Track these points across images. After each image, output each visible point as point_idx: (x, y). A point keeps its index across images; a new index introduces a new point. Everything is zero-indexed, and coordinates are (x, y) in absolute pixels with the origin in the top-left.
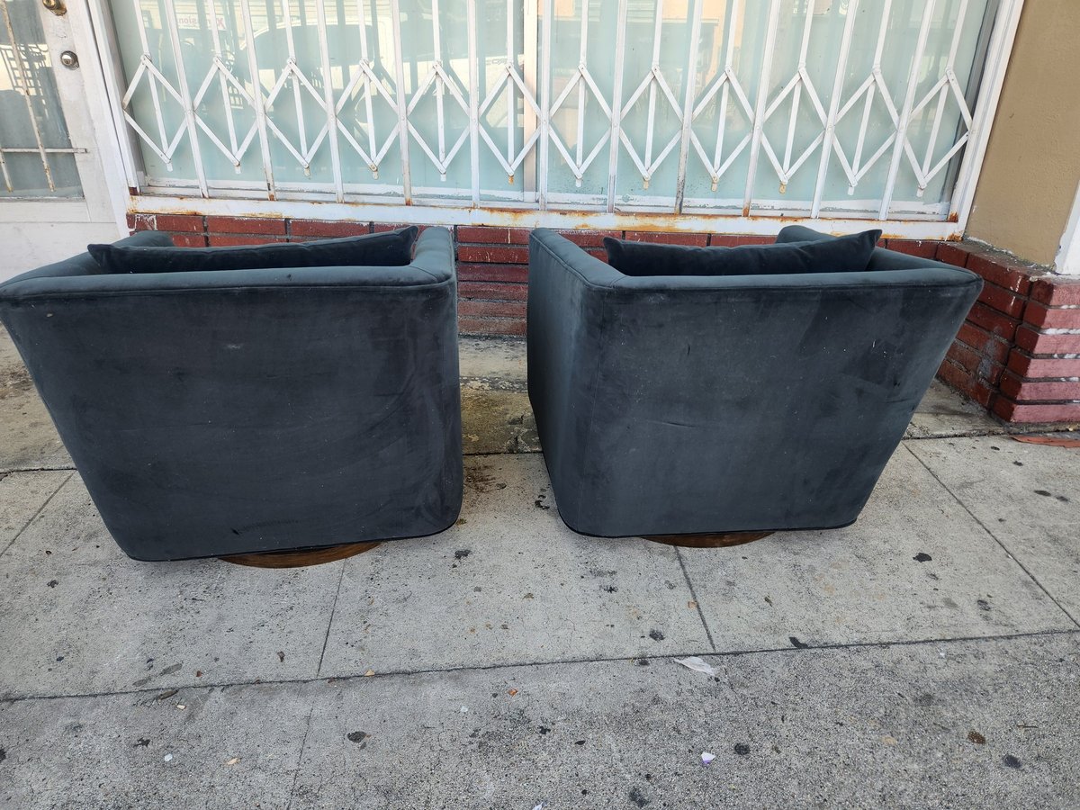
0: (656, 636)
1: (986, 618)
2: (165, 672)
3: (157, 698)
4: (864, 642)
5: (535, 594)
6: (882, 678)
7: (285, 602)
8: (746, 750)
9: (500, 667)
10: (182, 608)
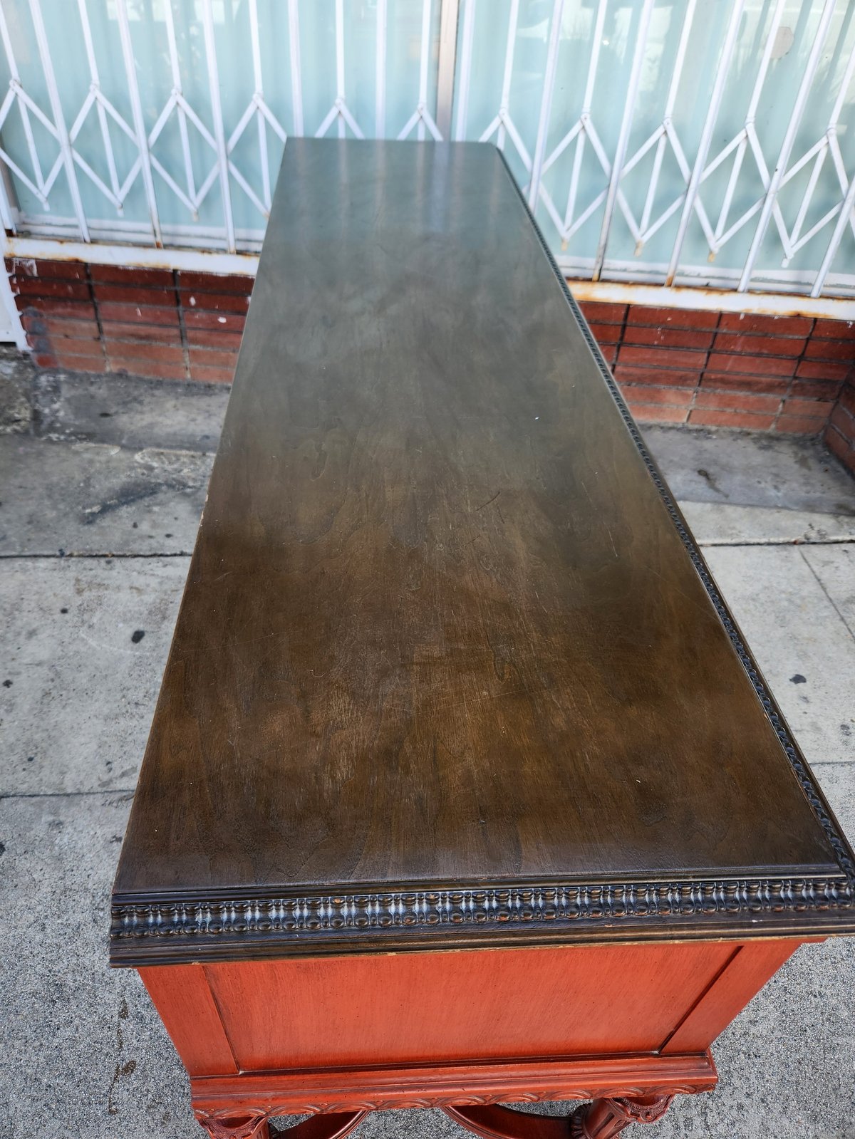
1: (845, 743)
2: (123, 775)
3: (121, 800)
10: (127, 712)
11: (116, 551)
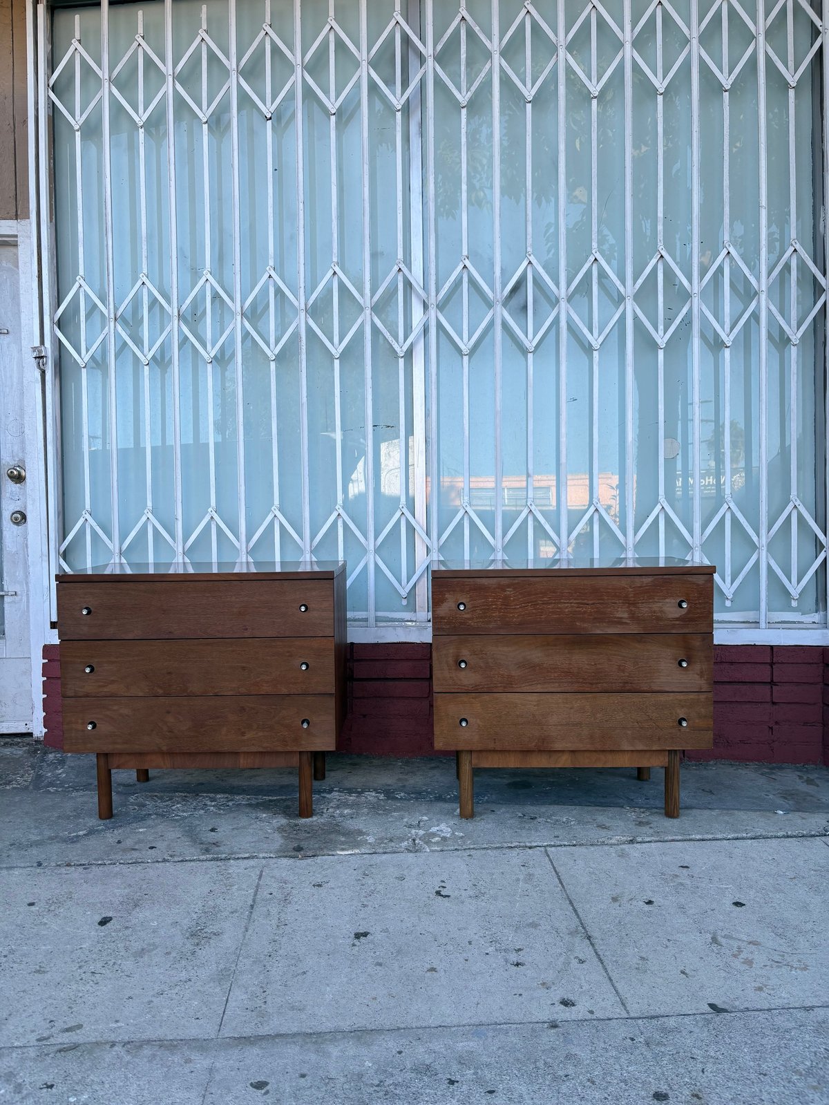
0: (566, 1003)
2: (68, 1030)
3: (60, 1051)
4: (787, 1006)
5: (438, 968)
6: (807, 1036)
7: (184, 975)
8: (664, 1097)
9: (404, 1029)
10: (81, 979)
11: (95, 860)
